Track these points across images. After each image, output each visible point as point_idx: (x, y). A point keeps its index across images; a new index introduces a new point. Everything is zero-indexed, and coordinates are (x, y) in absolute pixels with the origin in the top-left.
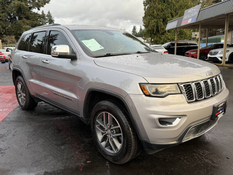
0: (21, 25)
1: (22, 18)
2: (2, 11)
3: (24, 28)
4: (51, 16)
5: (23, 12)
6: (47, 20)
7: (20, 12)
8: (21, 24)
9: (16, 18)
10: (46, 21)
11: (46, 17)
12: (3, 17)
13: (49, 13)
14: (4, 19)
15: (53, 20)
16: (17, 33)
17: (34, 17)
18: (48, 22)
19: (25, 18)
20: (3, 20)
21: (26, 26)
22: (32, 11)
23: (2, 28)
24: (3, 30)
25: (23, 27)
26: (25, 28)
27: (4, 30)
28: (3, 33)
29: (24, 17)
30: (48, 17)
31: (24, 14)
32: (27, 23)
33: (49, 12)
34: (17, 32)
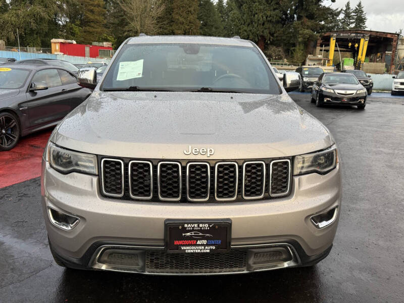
0: (298, 30)
1: (302, 16)
2: (275, 7)
3: (301, 34)
4: (362, 12)
5: (304, 7)
6: (353, 19)
7: (301, 7)
8: (298, 28)
9: (294, 18)
10: (351, 21)
11: (353, 14)
12: (273, 17)
13: (359, 5)
14: (274, 20)
15: (365, 19)
16: (289, 43)
17: (322, 15)
18: (354, 22)
19: (307, 17)
20: (273, 22)
21: (304, 30)
22: (321, 5)
23: (269, 35)
24: (270, 38)
25: (301, 32)
26: (303, 33)
27: (272, 38)
28: (269, 42)
29: (305, 15)
30: (355, 13)
31: (306, 10)
32: (308, 26)
33: (360, 3)
34: (289, 40)
